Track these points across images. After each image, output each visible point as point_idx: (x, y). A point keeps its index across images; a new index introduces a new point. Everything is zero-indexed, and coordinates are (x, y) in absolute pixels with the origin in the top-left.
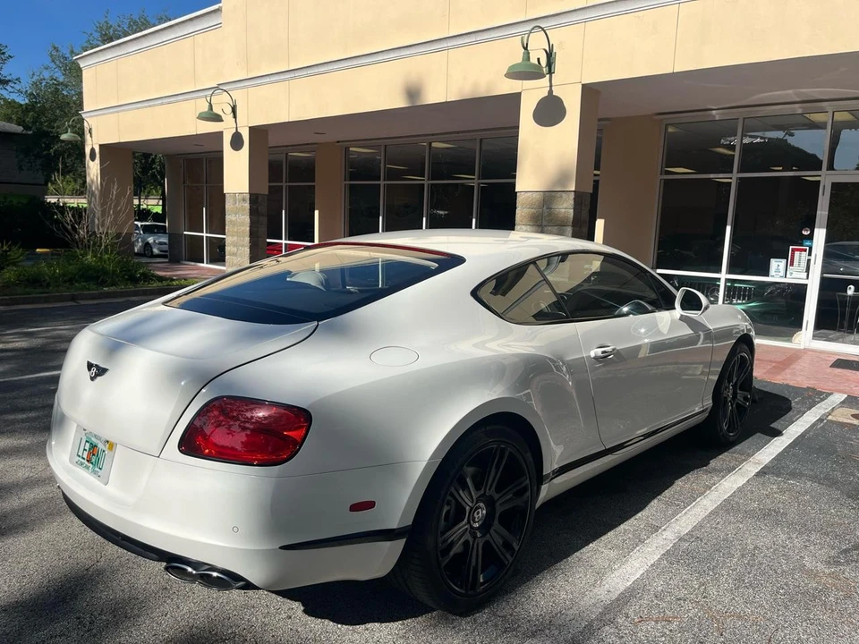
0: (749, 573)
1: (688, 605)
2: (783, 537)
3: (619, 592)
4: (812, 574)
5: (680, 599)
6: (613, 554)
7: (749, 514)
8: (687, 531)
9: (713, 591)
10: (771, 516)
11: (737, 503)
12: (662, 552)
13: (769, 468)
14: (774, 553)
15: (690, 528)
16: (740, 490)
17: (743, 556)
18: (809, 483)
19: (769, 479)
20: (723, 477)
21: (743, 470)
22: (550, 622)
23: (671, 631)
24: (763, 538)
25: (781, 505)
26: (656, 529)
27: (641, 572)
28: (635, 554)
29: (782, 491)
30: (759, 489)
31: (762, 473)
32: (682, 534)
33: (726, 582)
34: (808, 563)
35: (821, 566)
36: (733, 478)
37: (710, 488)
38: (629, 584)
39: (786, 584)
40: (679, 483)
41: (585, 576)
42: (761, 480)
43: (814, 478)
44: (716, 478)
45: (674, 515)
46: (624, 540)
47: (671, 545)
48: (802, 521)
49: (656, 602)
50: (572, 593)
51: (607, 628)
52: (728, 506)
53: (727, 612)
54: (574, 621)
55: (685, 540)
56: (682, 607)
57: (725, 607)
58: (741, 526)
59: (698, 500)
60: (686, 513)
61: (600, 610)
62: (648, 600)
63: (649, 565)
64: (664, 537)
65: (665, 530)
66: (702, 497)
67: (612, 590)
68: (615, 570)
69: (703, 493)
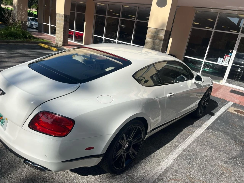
0: (202, 165)
1: (184, 175)
2: (213, 152)
3: (164, 169)
4: (220, 167)
5: (182, 173)
6: (164, 154)
7: (204, 143)
8: (185, 148)
9: (192, 170)
10: (209, 144)
11: (200, 139)
12: (178, 155)
13: (210, 127)
14: (210, 158)
16: (202, 134)
17: (201, 158)
18: (221, 133)
19: (210, 131)
20: (197, 129)
21: (203, 127)
22: (144, 179)
24: (207, 152)
25: (213, 141)
26: (177, 146)
27: (171, 162)
28: (170, 155)
29: (213, 136)
30: (207, 134)
31: (208, 129)
32: (184, 149)
33: (196, 167)
34: (220, 163)
35: (223, 164)
36: (200, 129)
37: (193, 133)
38: (168, 166)
39: (213, 170)
40: (184, 130)
41: (155, 162)
42: (208, 131)
43: (222, 132)
44: (195, 129)
45: (182, 142)
46: (167, 150)
47: (181, 153)
48: (218, 147)
49: (175, 173)
50: (151, 168)
51: (160, 182)
52: (198, 140)
53: (195, 179)
54: (150, 179)
55: (185, 151)
56: (182, 176)
57: (195, 177)
58: (201, 147)
59: (189, 137)
60: (186, 141)
61: (159, 175)
62: (173, 172)
63: (174, 159)
64: (179, 149)
65: (179, 147)
66: (191, 136)
67: (163, 168)
68: (164, 160)
69: (191, 134)
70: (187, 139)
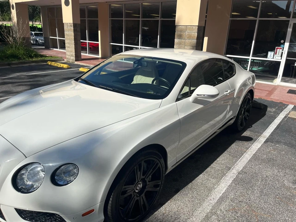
0: (265, 189)
1: (244, 205)
2: (276, 171)
3: (217, 199)
4: (288, 189)
5: (240, 202)
6: (214, 181)
7: (263, 161)
8: (241, 169)
9: (252, 197)
10: (270, 161)
11: (258, 156)
12: (233, 180)
13: (269, 139)
14: (273, 179)
15: (242, 168)
16: (259, 149)
17: (262, 180)
18: (284, 146)
19: (269, 144)
20: (253, 144)
21: (259, 140)
22: (192, 214)
23: (238, 217)
24: (269, 172)
25: (274, 156)
26: (229, 169)
27: (225, 189)
28: (222, 181)
29: (274, 150)
30: (266, 149)
31: (266, 142)
32: (239, 170)
33: (257, 193)
34: (286, 182)
35: (291, 185)
36: (256, 144)
37: (248, 149)
38: (221, 194)
39: (279, 194)
40: (237, 147)
41: (204, 192)
42: (266, 145)
43: (285, 144)
44: (250, 144)
45: (236, 162)
46: (218, 174)
47: (236, 176)
48: (282, 164)
49: (231, 203)
50: (200, 200)
51: (214, 216)
52: (255, 157)
53: (258, 207)
54: (201, 214)
55: (241, 174)
56: (241, 205)
57: (257, 205)
58: (261, 166)
59: (244, 154)
60: (240, 161)
61: (211, 208)
62: (228, 202)
63: (228, 186)
64: (233, 172)
65: (233, 169)
66: (245, 153)
67: (215, 198)
68: (215, 188)
69: (246, 151)
70: (242, 157)
